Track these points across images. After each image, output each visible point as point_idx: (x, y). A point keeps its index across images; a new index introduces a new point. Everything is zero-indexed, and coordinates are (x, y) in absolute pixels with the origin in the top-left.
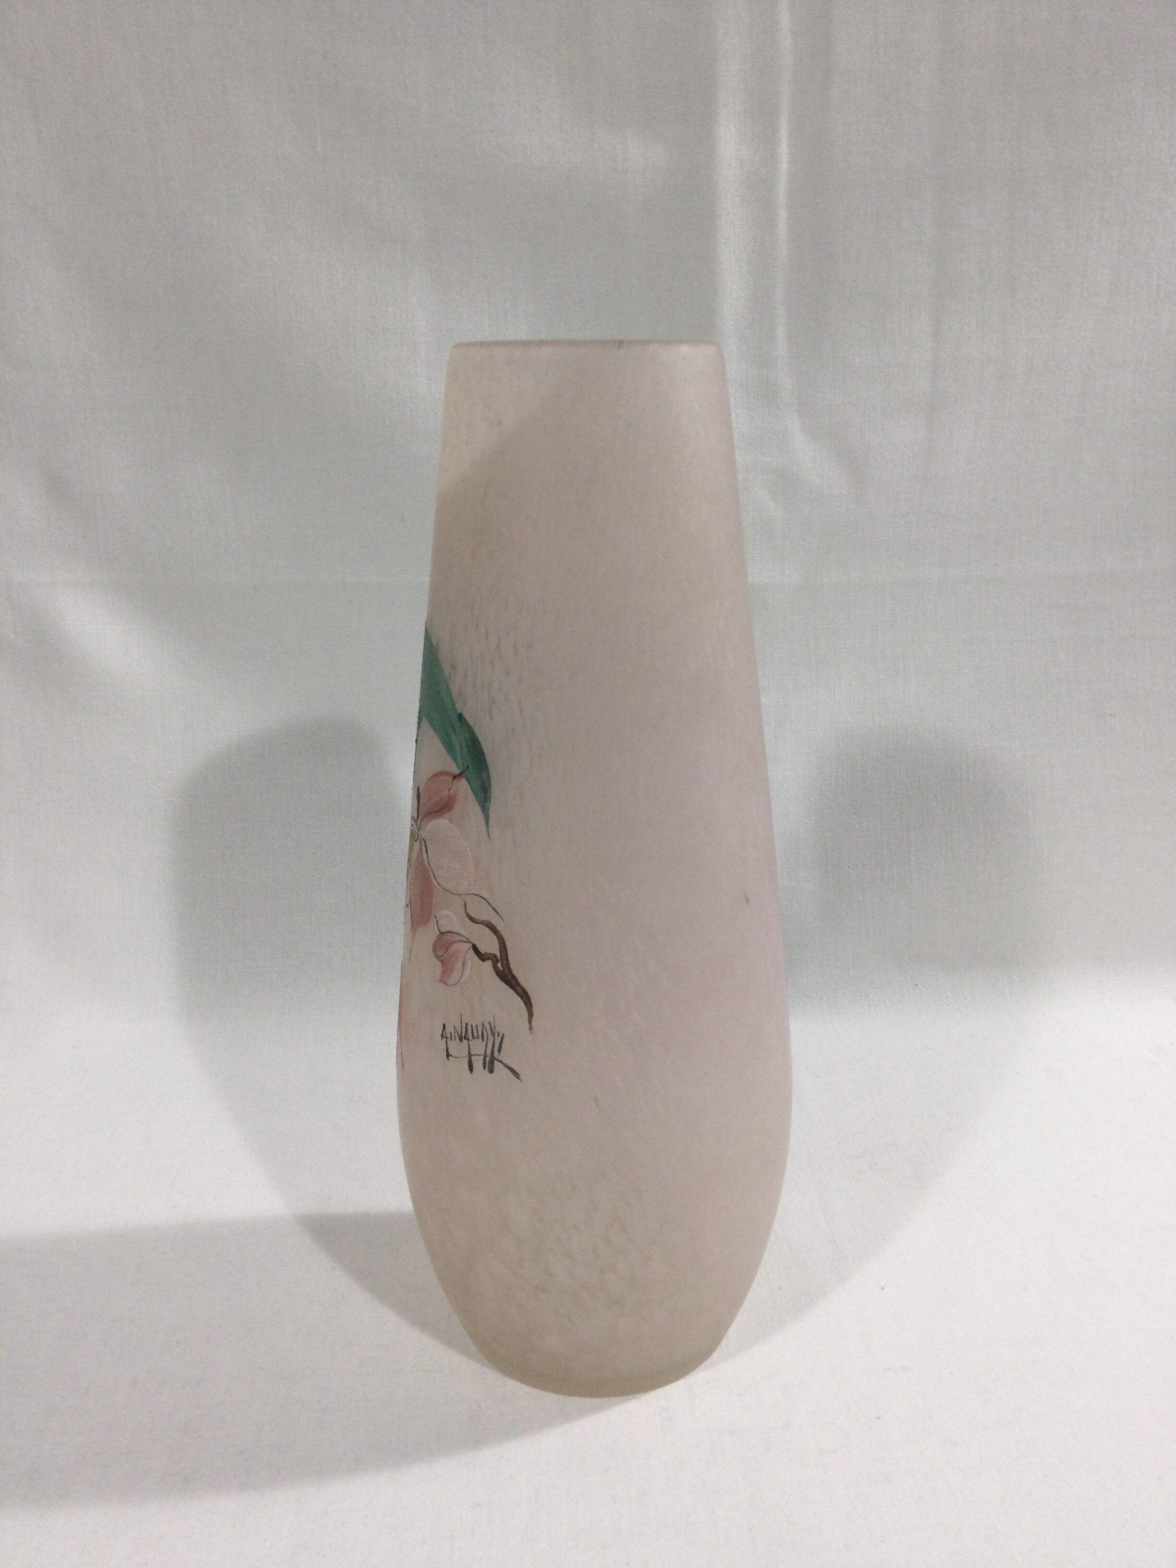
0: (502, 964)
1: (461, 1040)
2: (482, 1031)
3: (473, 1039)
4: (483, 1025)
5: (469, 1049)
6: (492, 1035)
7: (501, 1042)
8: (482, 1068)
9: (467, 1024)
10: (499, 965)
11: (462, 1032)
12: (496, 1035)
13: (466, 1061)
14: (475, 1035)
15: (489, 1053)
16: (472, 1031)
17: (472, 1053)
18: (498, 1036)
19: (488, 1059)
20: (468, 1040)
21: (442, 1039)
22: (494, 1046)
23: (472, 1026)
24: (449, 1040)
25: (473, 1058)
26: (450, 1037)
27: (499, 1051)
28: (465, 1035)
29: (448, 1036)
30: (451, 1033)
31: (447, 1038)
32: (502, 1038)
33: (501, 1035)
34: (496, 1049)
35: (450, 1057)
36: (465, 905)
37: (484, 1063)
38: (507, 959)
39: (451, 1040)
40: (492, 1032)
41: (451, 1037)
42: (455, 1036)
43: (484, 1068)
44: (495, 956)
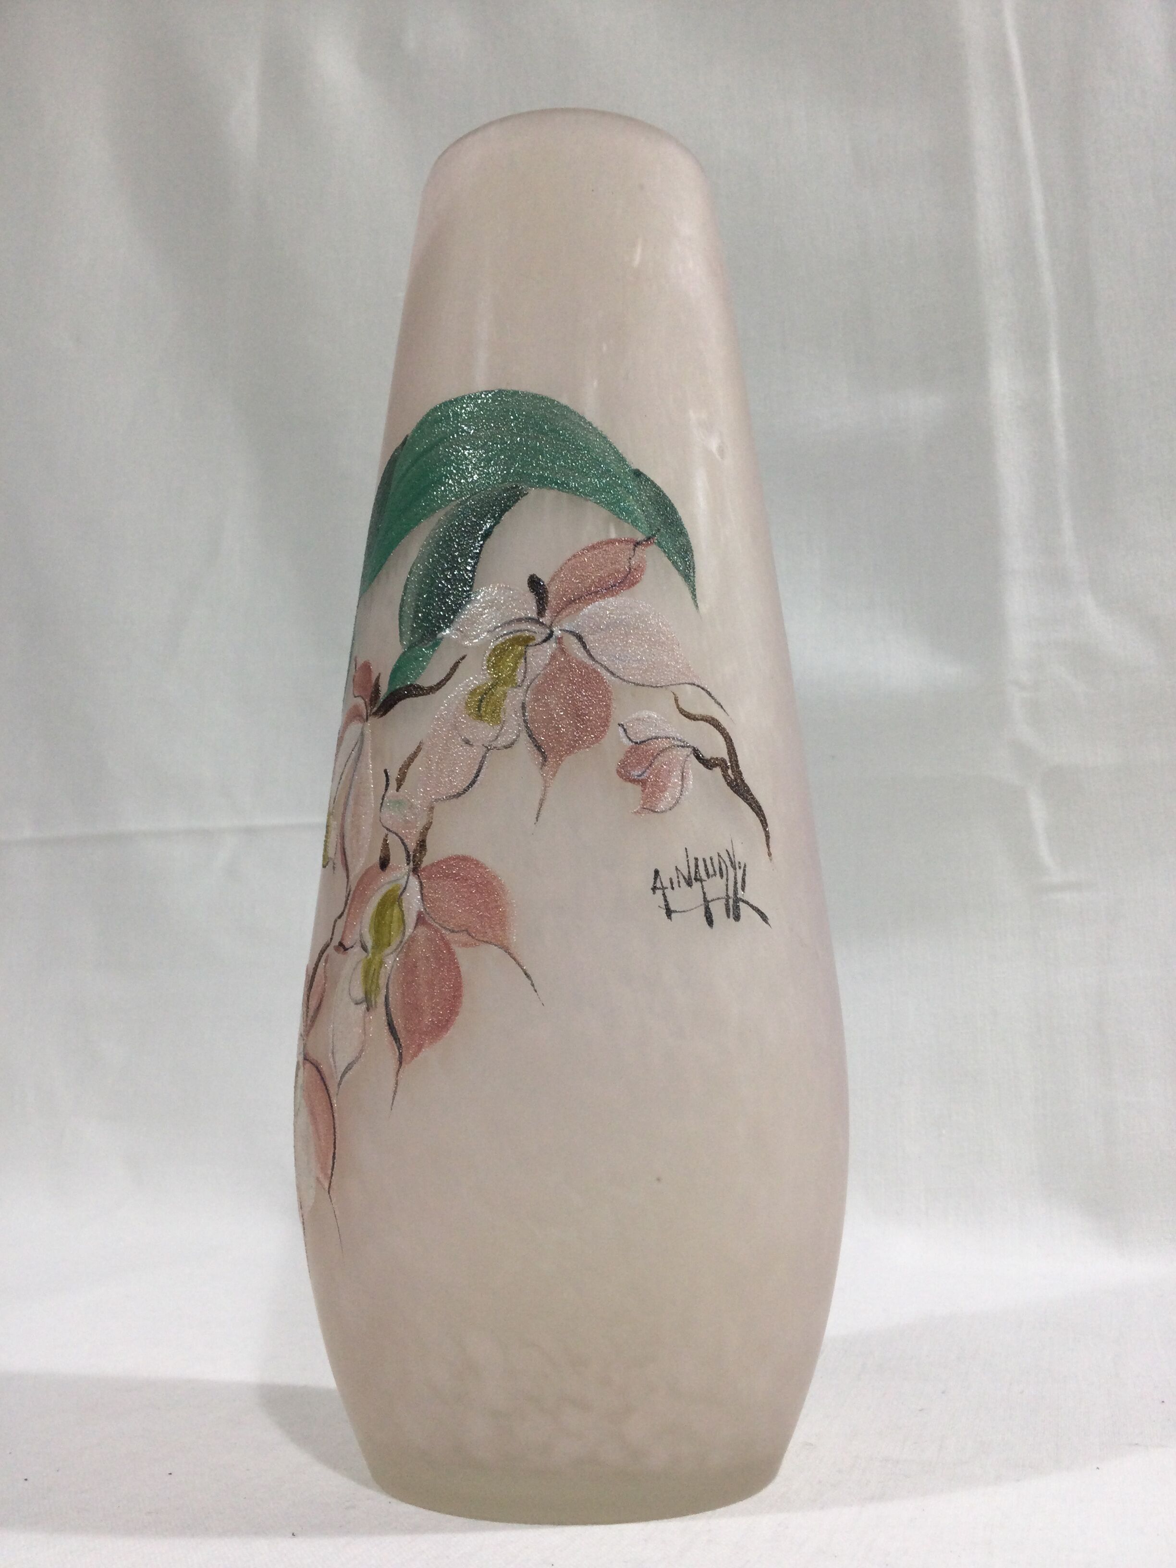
0: (733, 772)
1: (689, 884)
2: (720, 863)
3: (708, 878)
4: (719, 856)
5: (704, 893)
6: (733, 867)
7: (744, 874)
8: (726, 915)
9: (696, 859)
10: (730, 771)
11: (689, 872)
12: (737, 867)
13: (702, 910)
14: (711, 872)
15: (731, 893)
16: (706, 866)
17: (709, 899)
18: (740, 868)
19: (731, 902)
20: (701, 881)
21: (654, 893)
22: (736, 883)
23: (704, 860)
24: (668, 892)
25: (711, 905)
26: (669, 885)
27: (743, 890)
28: (696, 875)
29: (667, 884)
30: (671, 879)
31: (663, 888)
32: (744, 870)
33: (742, 866)
34: (739, 885)
35: (673, 915)
36: (676, 700)
37: (728, 910)
38: (737, 766)
39: (673, 888)
40: (732, 863)
41: (672, 883)
42: (679, 882)
43: (728, 916)
44: (723, 760)
